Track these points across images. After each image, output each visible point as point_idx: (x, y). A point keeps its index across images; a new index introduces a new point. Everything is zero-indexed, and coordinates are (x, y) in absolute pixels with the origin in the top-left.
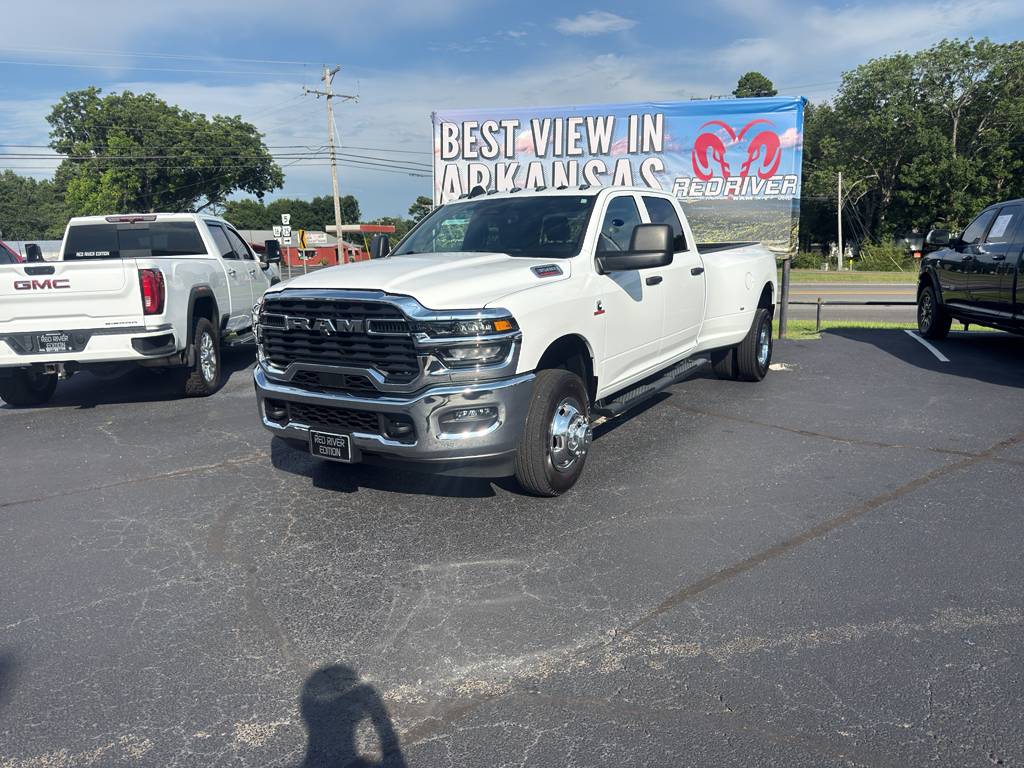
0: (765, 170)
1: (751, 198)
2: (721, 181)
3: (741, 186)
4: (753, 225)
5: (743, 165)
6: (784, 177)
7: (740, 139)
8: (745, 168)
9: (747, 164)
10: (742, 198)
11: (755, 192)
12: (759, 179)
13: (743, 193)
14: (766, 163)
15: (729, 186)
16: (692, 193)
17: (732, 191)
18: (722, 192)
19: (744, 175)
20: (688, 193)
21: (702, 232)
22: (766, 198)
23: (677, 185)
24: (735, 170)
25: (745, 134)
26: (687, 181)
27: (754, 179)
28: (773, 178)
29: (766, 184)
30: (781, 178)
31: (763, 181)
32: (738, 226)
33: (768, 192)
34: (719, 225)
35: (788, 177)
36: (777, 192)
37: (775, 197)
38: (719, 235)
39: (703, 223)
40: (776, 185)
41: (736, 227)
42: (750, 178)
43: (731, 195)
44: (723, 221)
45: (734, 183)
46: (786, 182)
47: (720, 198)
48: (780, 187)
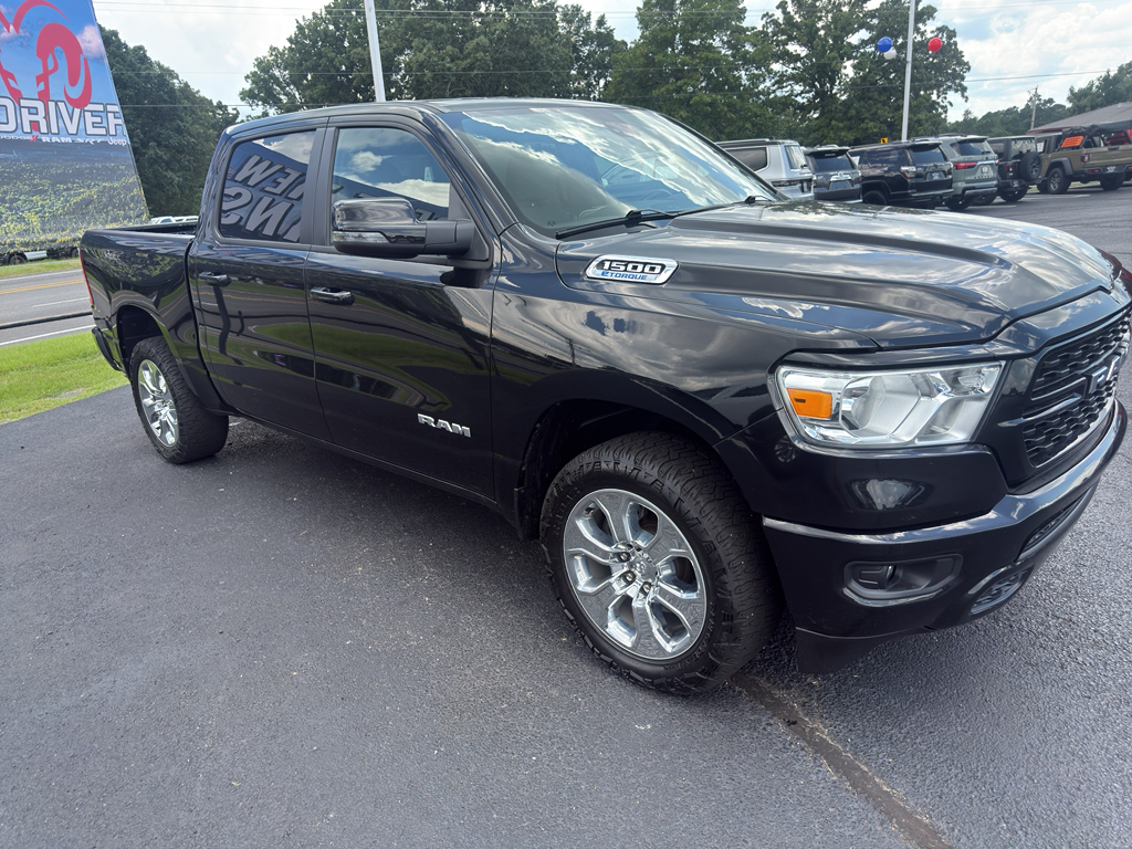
0: (76, 93)
1: (69, 140)
2: (9, 103)
3: (47, 117)
4: (89, 187)
5: (39, 79)
6: (105, 108)
7: (17, 28)
8: (42, 84)
9: (43, 78)
10: (55, 139)
11: (72, 130)
12: (70, 108)
13: (55, 130)
14: (73, 82)
15: (27, 118)
17: (35, 125)
18: (19, 125)
19: (44, 97)
21: (13, 201)
22: (92, 141)
24: (28, 86)
25: (23, 23)
27: (61, 105)
28: (90, 107)
29: (82, 116)
30: (100, 108)
31: (77, 111)
32: (68, 189)
33: (91, 130)
34: (36, 186)
35: (110, 108)
36: (103, 131)
37: (103, 139)
38: (42, 206)
39: (8, 184)
40: (99, 120)
41: (65, 190)
42: (56, 105)
43: (35, 133)
44: (41, 179)
45: (33, 111)
46: (111, 116)
47: (19, 136)
48: (105, 124)
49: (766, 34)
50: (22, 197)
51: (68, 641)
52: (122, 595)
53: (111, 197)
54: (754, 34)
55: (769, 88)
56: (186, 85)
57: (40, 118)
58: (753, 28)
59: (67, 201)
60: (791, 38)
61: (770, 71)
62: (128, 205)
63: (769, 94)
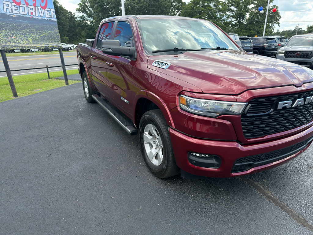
0: (43, 5)
1: (41, 18)
2: (25, 6)
3: (35, 11)
4: (45, 32)
6: (51, 10)
8: (34, 1)
10: (37, 18)
11: (42, 15)
12: (41, 9)
13: (37, 15)
14: (43, 2)
15: (30, 11)
16: (14, 11)
17: (32, 13)
18: (28, 13)
19: (35, 5)
20: (12, 11)
21: (25, 34)
22: (47, 19)
23: (5, 5)
24: (31, 2)
26: (10, 4)
27: (39, 8)
28: (47, 9)
29: (44, 12)
30: (49, 10)
31: (43, 10)
32: (40, 32)
33: (47, 16)
34: (31, 31)
35: (52, 10)
36: (50, 16)
37: (50, 19)
38: (33, 36)
39: (24, 29)
40: (49, 13)
41: (39, 32)
42: (38, 8)
43: (32, 16)
44: (33, 29)
45: (31, 9)
46: (52, 12)
47: (27, 16)
48: (50, 14)
49: (225, 3)
50: (28, 34)
51: (56, 157)
52: (68, 145)
53: (51, 36)
54: (222, 3)
55: (225, 19)
56: (61, 6)
57: (33, 11)
58: (222, 2)
59: (39, 36)
60: (232, 5)
61: (225, 14)
62: (56, 38)
63: (225, 21)
